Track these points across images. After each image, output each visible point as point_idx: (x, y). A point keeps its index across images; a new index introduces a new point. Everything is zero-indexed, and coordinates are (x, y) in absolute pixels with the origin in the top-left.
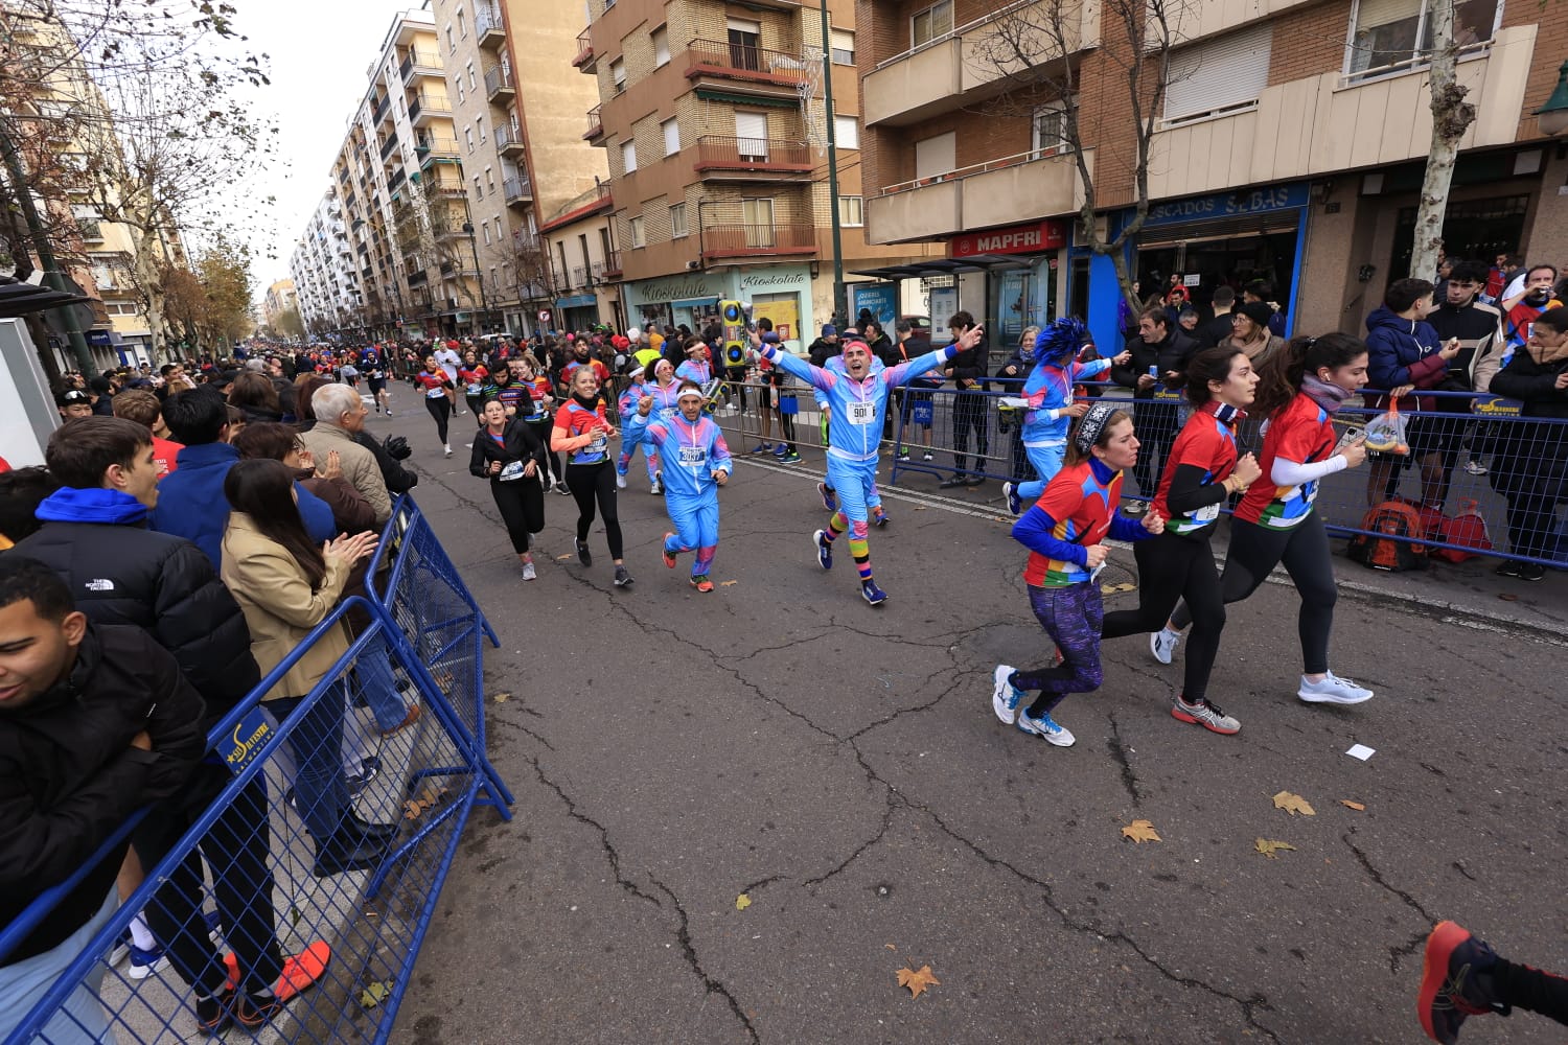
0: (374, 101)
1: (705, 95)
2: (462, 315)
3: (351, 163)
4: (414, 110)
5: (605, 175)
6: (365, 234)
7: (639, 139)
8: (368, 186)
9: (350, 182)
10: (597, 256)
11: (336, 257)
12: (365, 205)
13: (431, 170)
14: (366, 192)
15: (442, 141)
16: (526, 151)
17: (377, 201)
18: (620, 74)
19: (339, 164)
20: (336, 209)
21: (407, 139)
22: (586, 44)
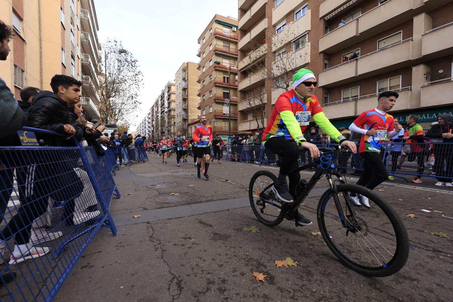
0: (162, 96)
1: (217, 103)
3: (154, 108)
4: (169, 99)
6: (154, 123)
7: (206, 109)
8: (157, 113)
9: (153, 112)
11: (147, 127)
12: (155, 117)
13: (170, 111)
14: (156, 114)
15: (173, 105)
16: (187, 109)
17: (158, 116)
18: (204, 98)
19: (152, 108)
20: (149, 117)
21: (166, 104)
22: (200, 92)
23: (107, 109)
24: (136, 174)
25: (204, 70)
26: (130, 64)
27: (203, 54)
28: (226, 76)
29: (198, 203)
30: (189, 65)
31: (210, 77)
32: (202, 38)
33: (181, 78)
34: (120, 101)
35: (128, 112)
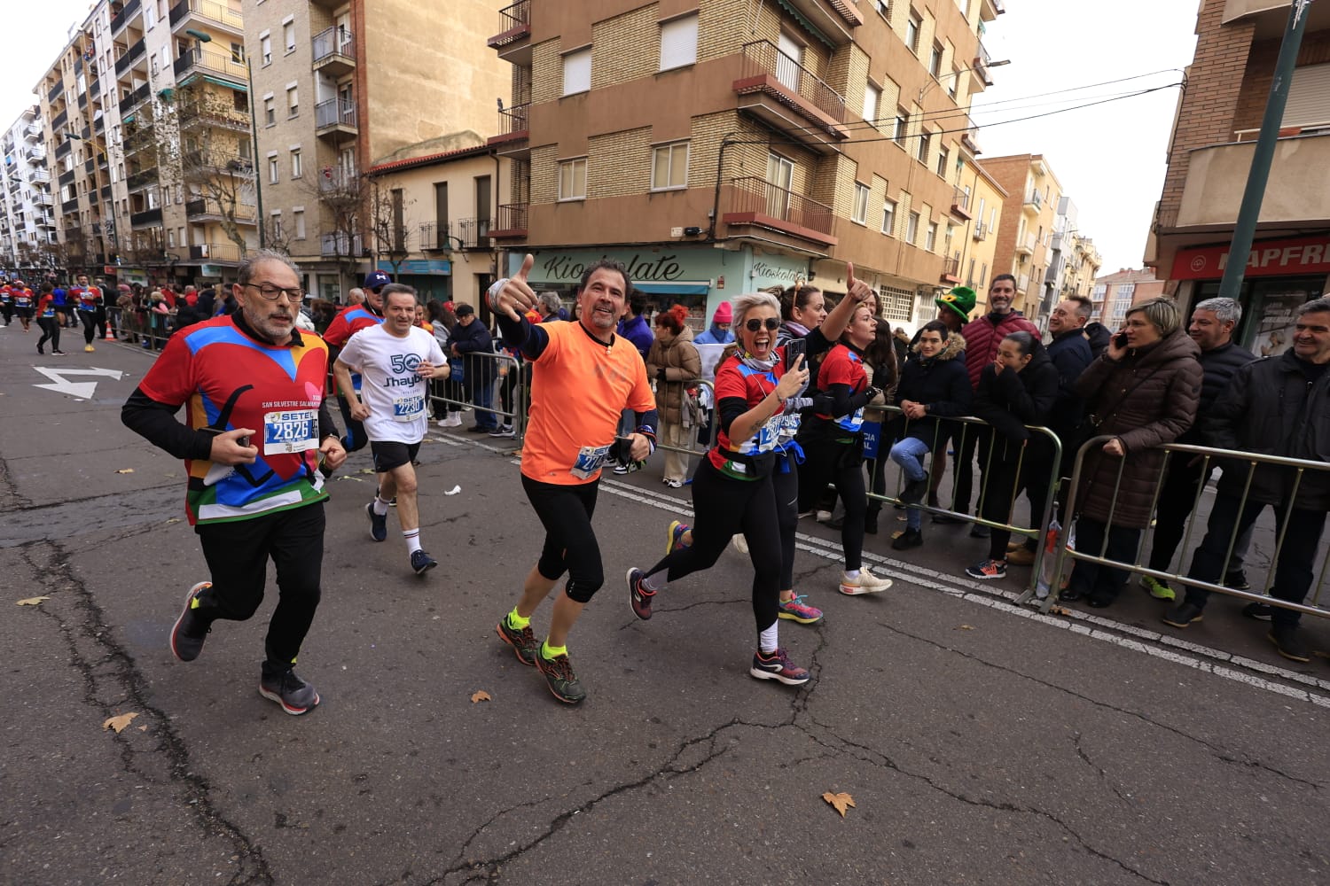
2: (211, 268)
3: (68, 78)
4: (178, 13)
6: (74, 162)
7: (605, 46)
9: (62, 101)
10: (464, 211)
11: (26, 186)
12: (80, 127)
13: (193, 88)
14: (85, 113)
16: (359, 71)
17: (100, 123)
19: (50, 79)
20: (36, 131)
21: (160, 50)
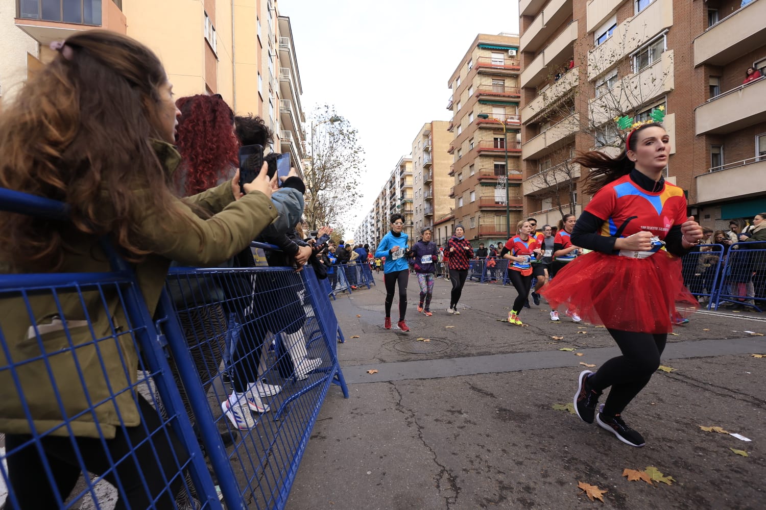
0: (391, 182)
1: (483, 184)
3: (380, 201)
4: (402, 185)
5: (454, 207)
6: (380, 225)
7: (464, 196)
8: (384, 209)
9: (379, 207)
10: (449, 234)
11: (369, 232)
12: (381, 215)
13: (404, 204)
14: (383, 211)
15: (409, 195)
16: (433, 199)
17: (386, 214)
18: (461, 177)
19: (377, 201)
20: (373, 216)
21: (398, 194)
22: (453, 168)
23: (315, 208)
24: (361, 307)
25: (460, 131)
26: (346, 137)
27: (457, 104)
28: (499, 137)
29: (464, 356)
30: (434, 126)
31: (470, 141)
32: (455, 77)
33: (422, 149)
34: (332, 195)
35: (342, 210)
